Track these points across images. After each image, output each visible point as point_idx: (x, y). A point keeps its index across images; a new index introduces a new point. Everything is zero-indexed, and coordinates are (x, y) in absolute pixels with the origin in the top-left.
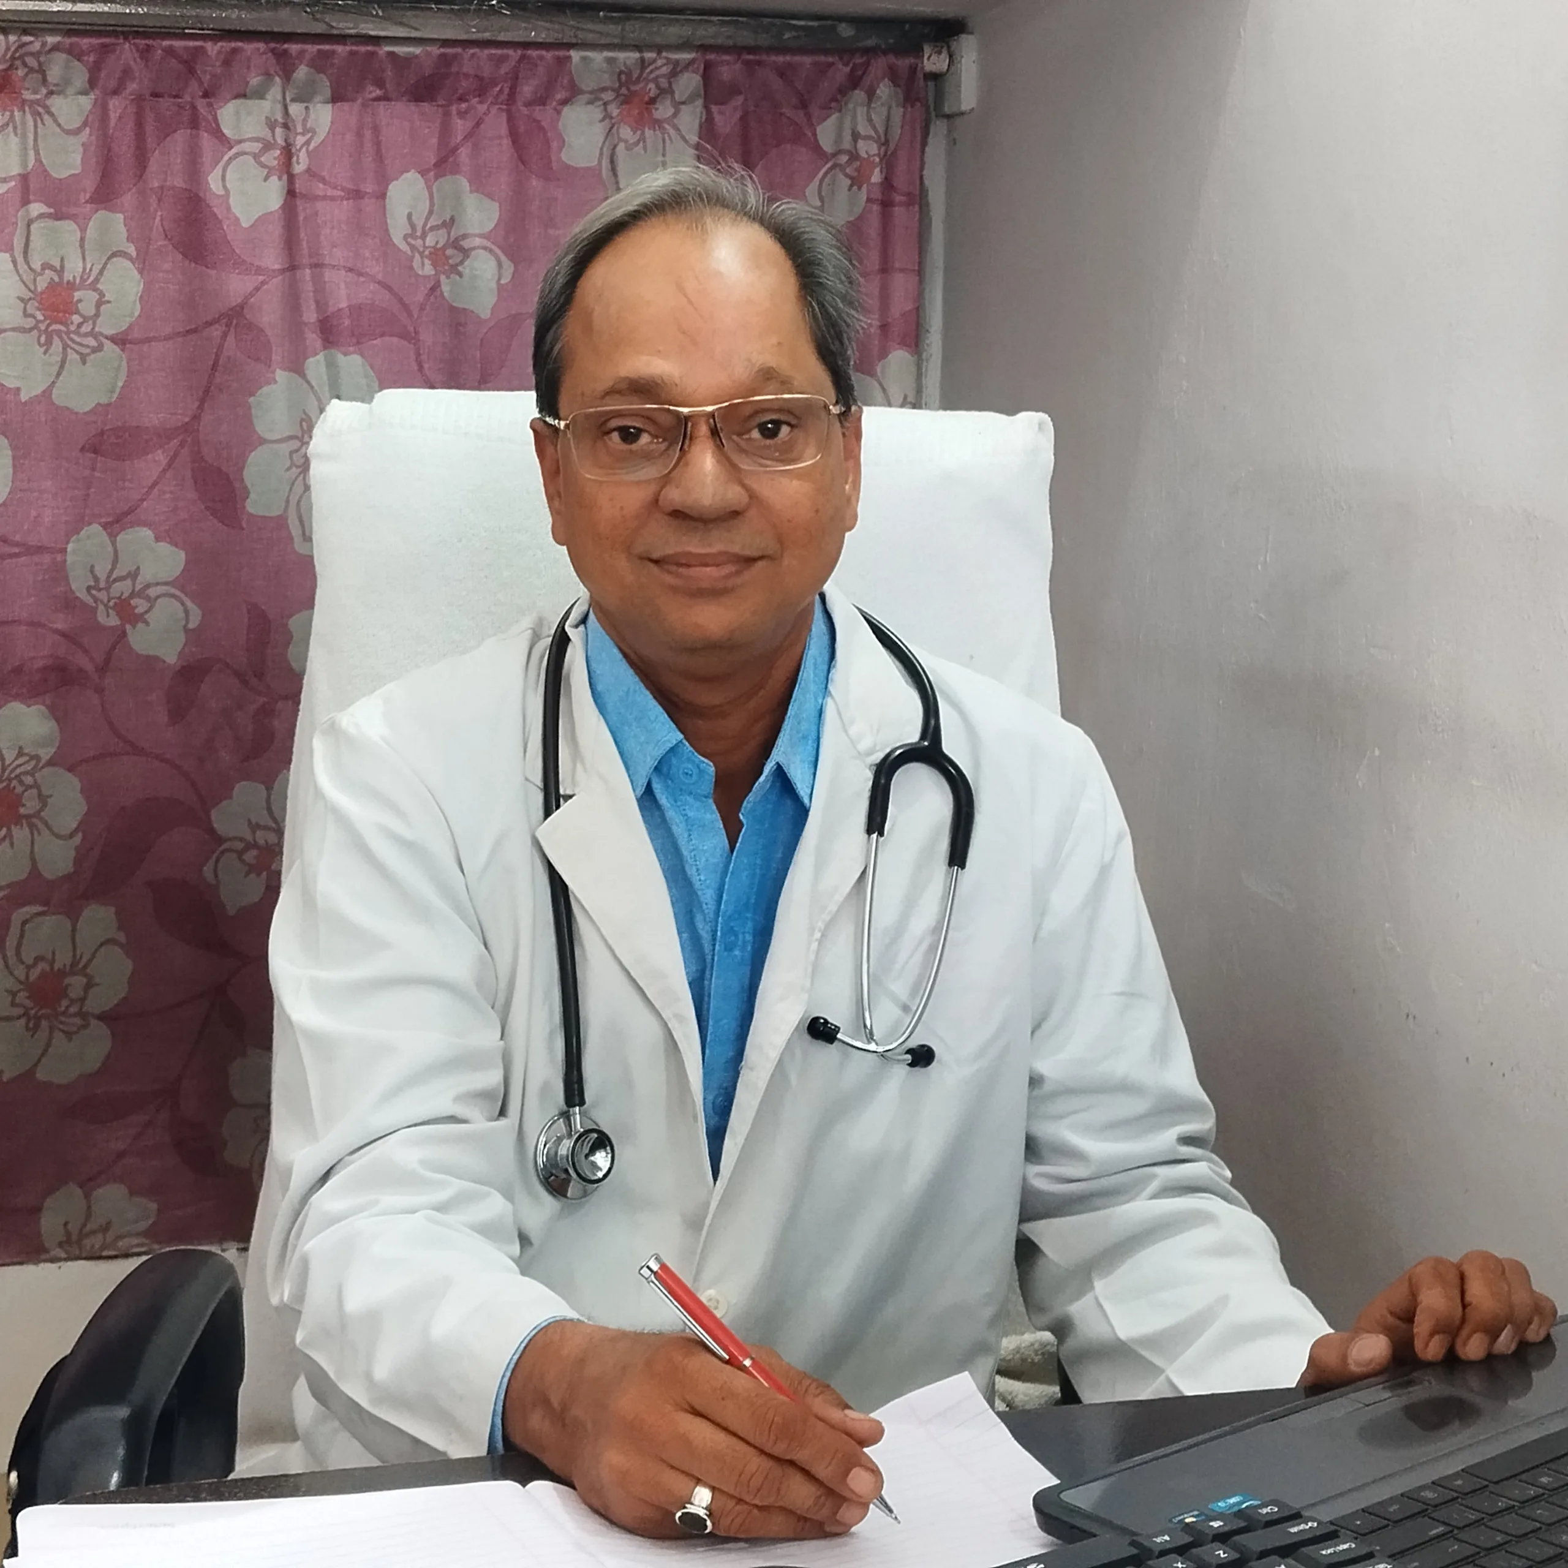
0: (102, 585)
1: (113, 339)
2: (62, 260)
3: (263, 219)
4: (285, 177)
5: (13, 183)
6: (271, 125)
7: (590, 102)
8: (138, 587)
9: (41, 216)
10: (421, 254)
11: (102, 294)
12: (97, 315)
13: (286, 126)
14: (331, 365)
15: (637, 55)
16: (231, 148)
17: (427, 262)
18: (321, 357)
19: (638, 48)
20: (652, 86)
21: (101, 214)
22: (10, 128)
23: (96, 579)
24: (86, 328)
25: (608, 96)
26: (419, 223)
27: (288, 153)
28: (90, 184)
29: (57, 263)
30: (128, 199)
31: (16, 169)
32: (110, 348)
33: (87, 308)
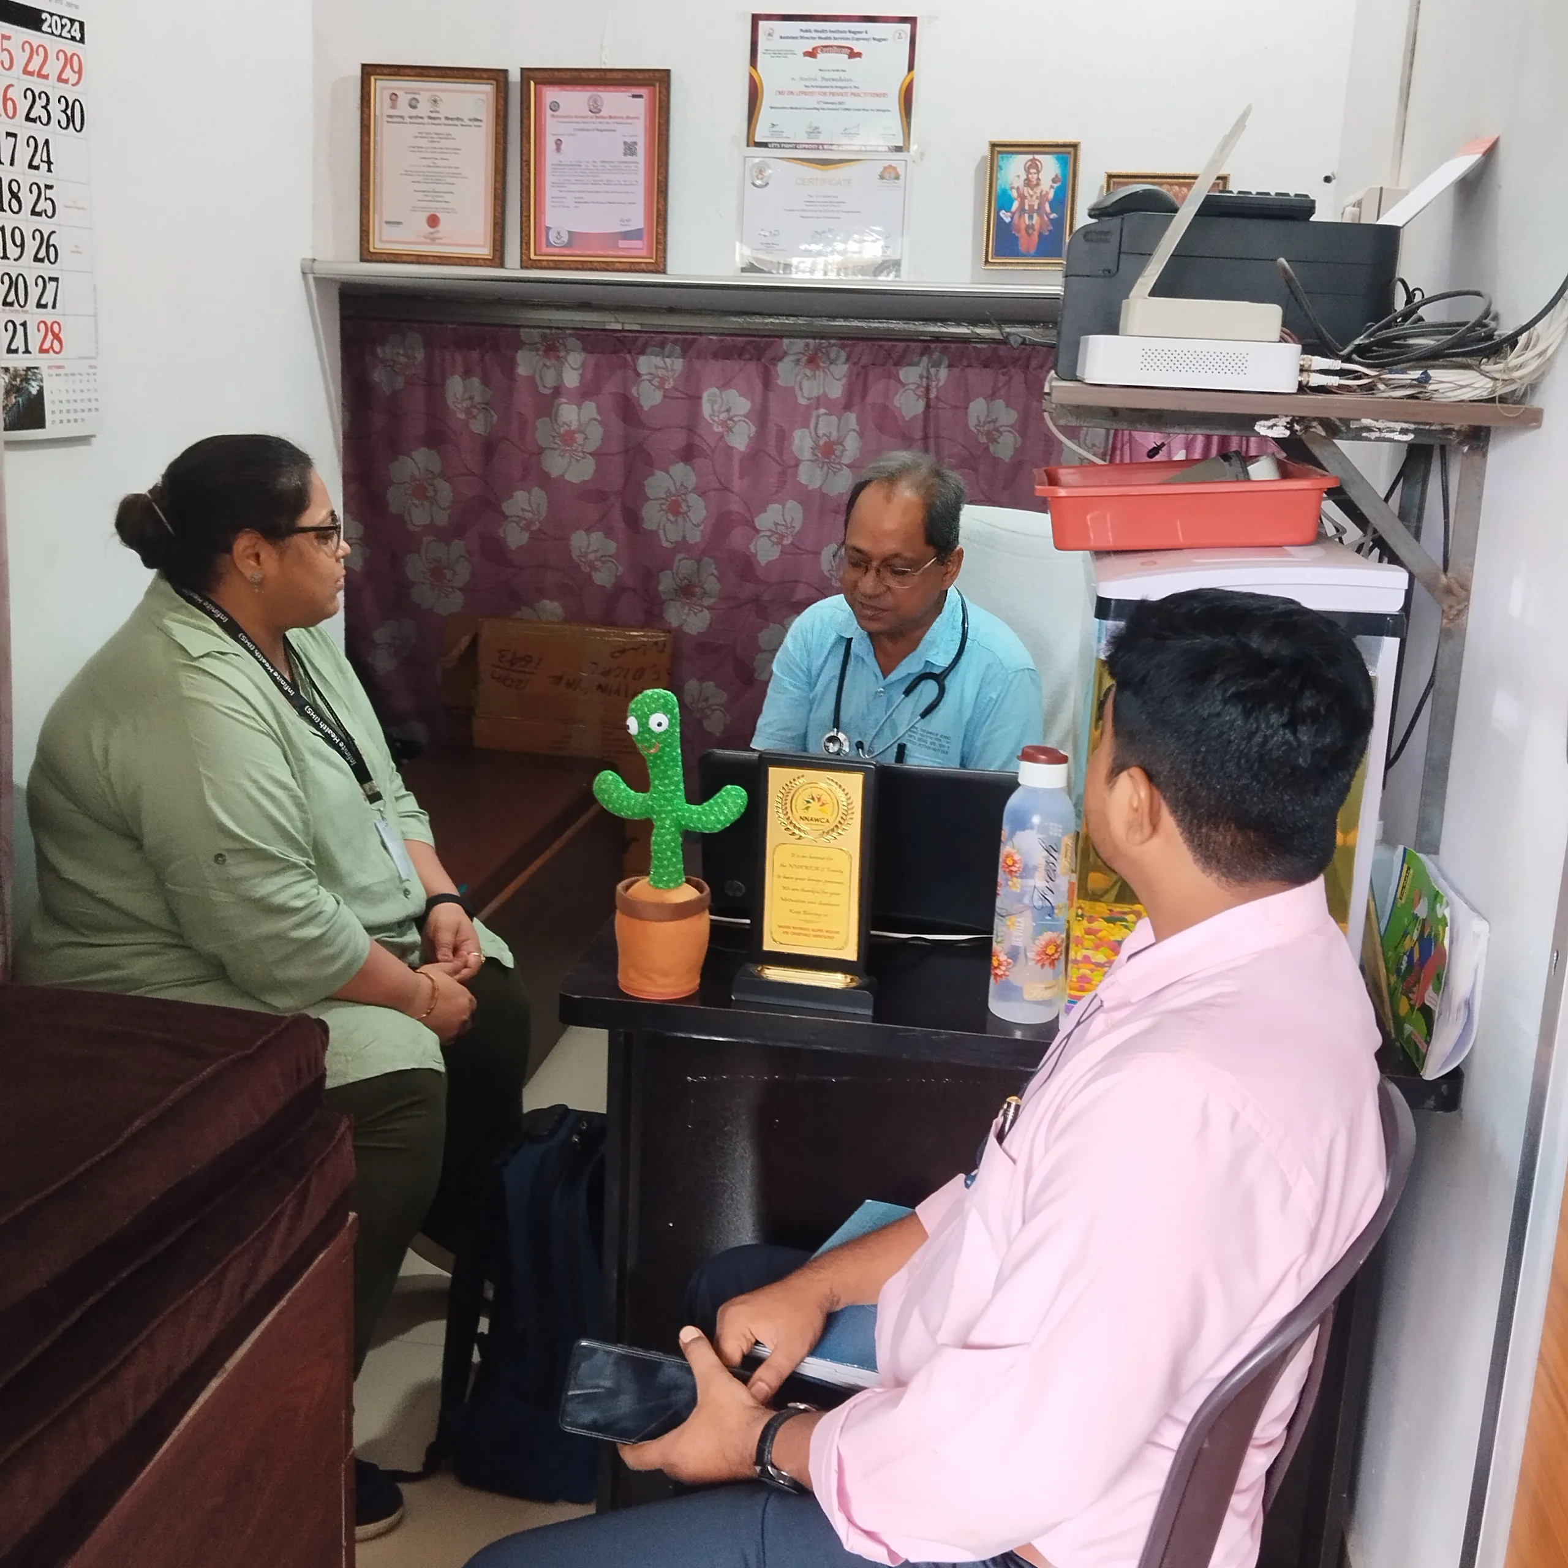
1: (847, 466)
2: (830, 432)
3: (915, 417)
4: (926, 399)
5: (813, 401)
6: (921, 377)
9: (823, 414)
10: (982, 433)
11: (844, 447)
12: (842, 456)
13: (927, 378)
16: (904, 386)
17: (984, 437)
21: (847, 414)
22: (813, 379)
24: (837, 461)
26: (982, 420)
27: (928, 389)
28: (843, 401)
29: (828, 434)
30: (856, 408)
31: (815, 394)
32: (846, 470)
33: (838, 453)
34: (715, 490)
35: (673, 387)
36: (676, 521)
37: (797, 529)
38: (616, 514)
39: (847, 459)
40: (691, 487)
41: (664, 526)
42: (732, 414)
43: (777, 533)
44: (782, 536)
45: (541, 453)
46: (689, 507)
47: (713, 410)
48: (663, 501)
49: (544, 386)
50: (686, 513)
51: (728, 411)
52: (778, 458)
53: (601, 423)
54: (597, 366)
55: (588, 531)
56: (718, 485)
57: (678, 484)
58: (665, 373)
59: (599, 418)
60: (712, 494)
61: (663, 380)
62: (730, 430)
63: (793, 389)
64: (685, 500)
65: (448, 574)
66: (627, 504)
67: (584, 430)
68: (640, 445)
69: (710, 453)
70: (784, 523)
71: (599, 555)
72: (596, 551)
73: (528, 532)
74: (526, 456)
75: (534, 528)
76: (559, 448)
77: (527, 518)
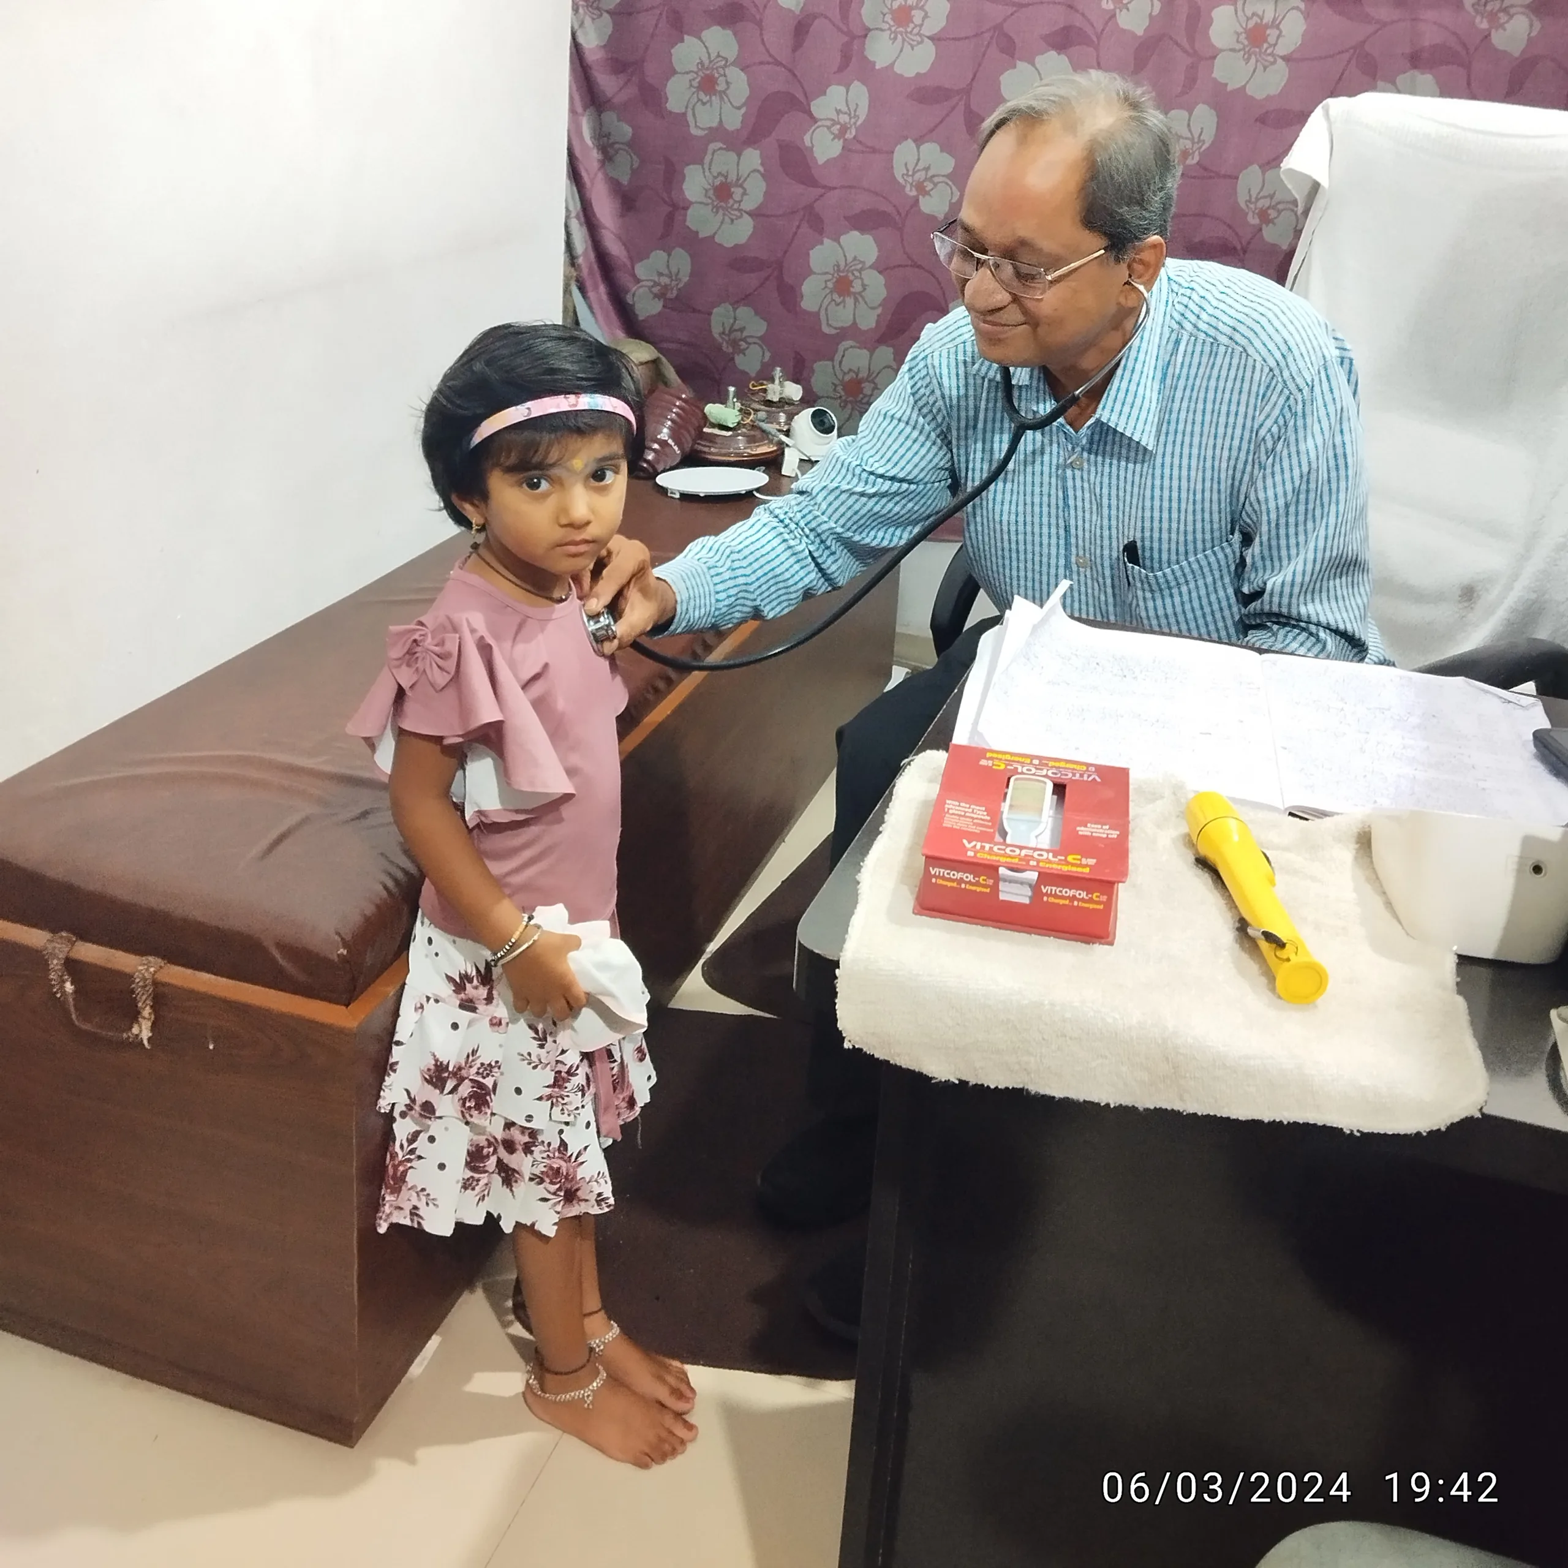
0: (1253, 200)
1: (1284, 58)
2: (1264, 11)
8: (1273, 203)
10: (1482, 15)
11: (1281, 32)
12: (1276, 44)
14: (1413, 80)
17: (1485, 20)
18: (1407, 75)
23: (1250, 196)
24: (1269, 51)
29: (1260, 13)
32: (1281, 63)
33: (1272, 40)
38: (958, 118)
39: (1282, 49)
45: (866, 36)
52: (1187, 47)
55: (919, 141)
65: (737, 192)
66: (974, 107)
67: (923, 6)
68: (998, 28)
69: (1095, 39)
70: (1189, 135)
71: (930, 174)
72: (927, 169)
73: (842, 140)
74: (846, 39)
75: (850, 135)
76: (889, 29)
77: (842, 121)
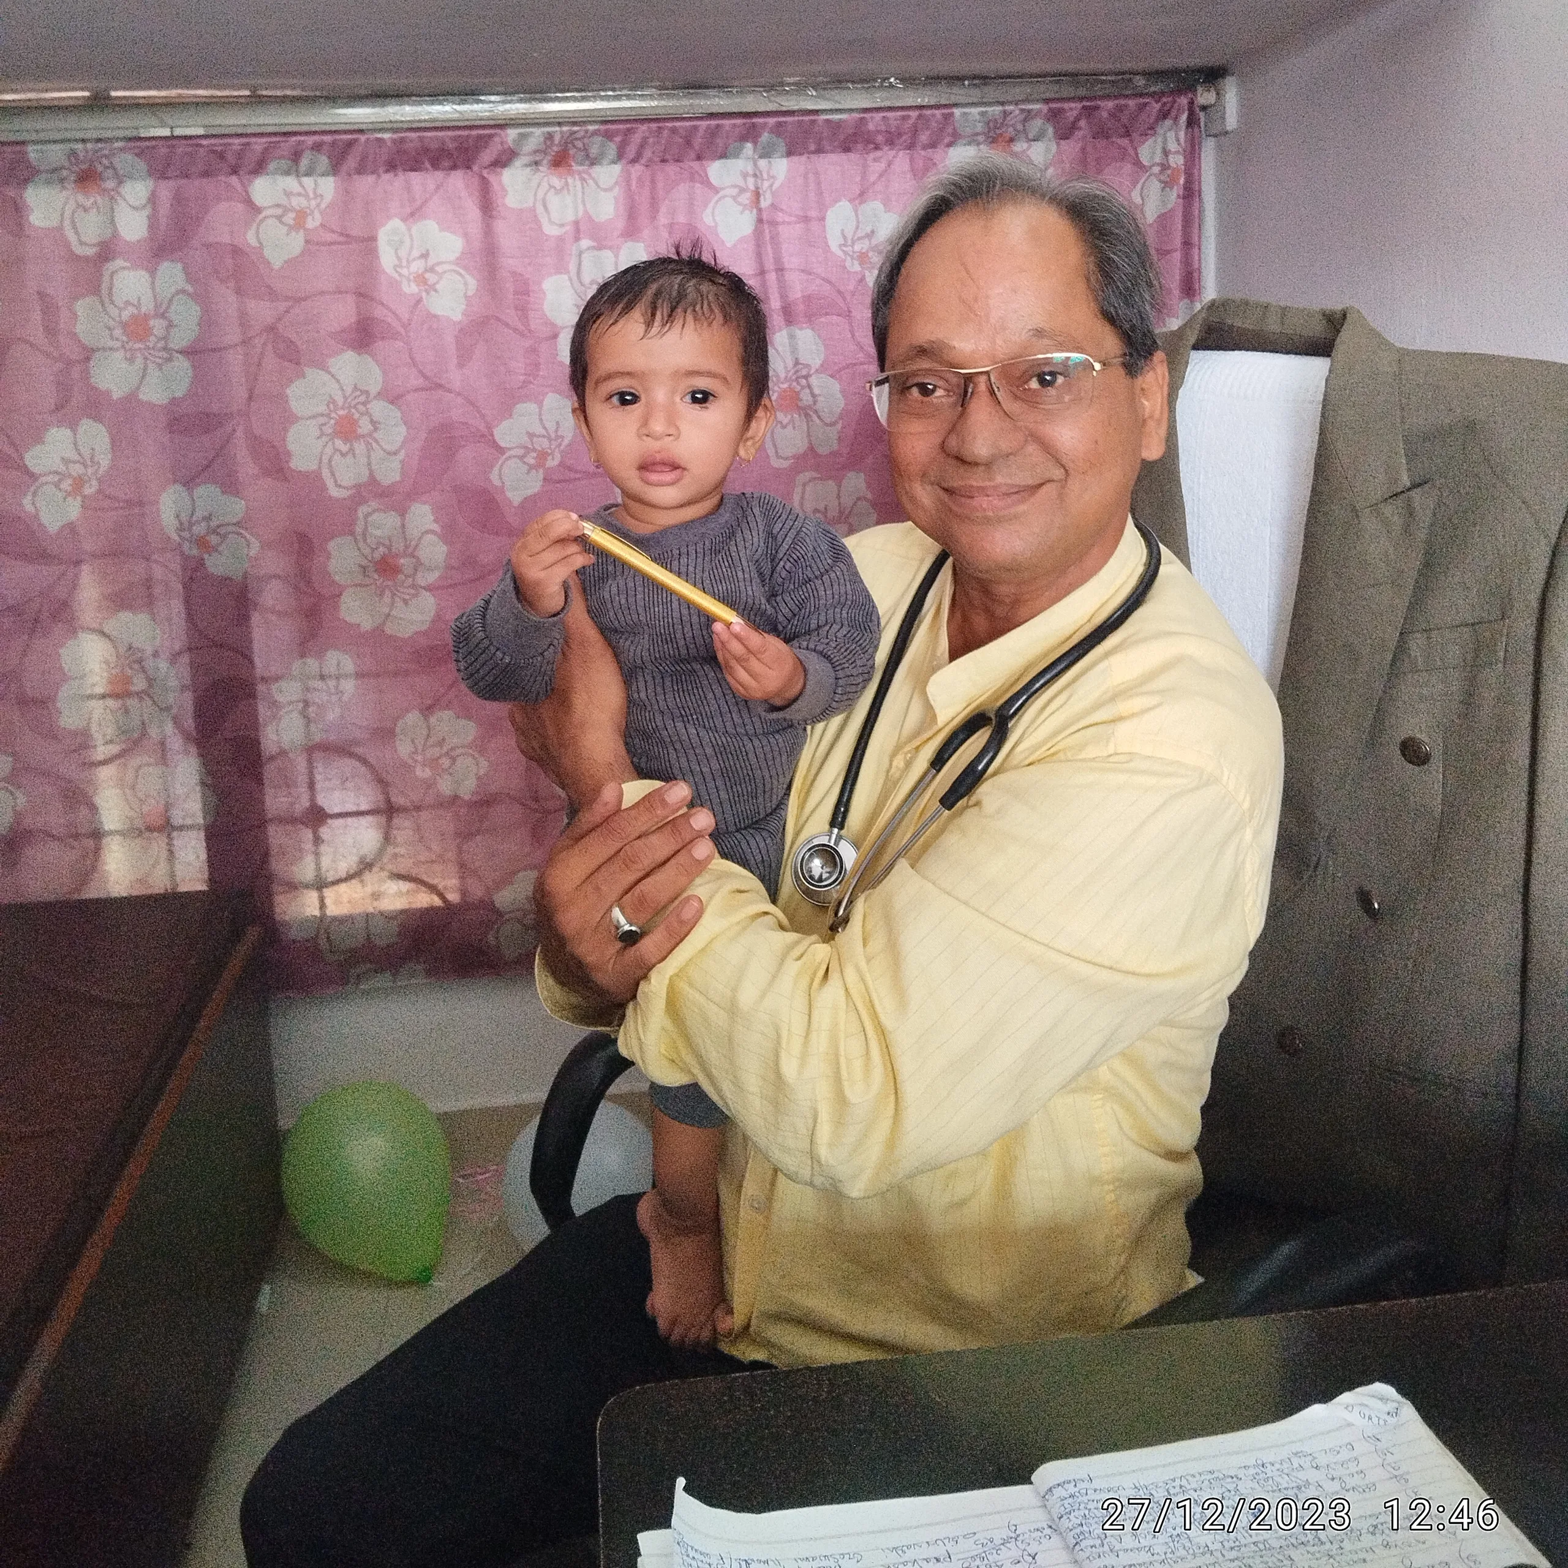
3: (742, 240)
4: (755, 211)
5: (568, 228)
6: (745, 176)
7: (969, 144)
9: (588, 249)
10: (852, 258)
13: (755, 175)
14: (792, 337)
15: (1000, 108)
16: (718, 192)
17: (856, 263)
18: (784, 332)
19: (1002, 104)
20: (1011, 129)
21: (630, 244)
22: (566, 191)
25: (981, 138)
26: (849, 236)
27: (757, 194)
28: (621, 224)
31: (570, 217)
34: (416, 390)
35: (321, 224)
36: (352, 450)
37: (566, 442)
38: (240, 451)
40: (374, 389)
41: (330, 461)
42: (431, 261)
43: (534, 450)
44: (543, 456)
45: (88, 359)
46: (372, 422)
47: (399, 259)
48: (322, 420)
49: (81, 243)
50: (370, 435)
51: (425, 256)
52: (521, 327)
53: (195, 297)
54: (179, 199)
55: (190, 484)
56: (420, 382)
57: (349, 390)
58: (304, 202)
59: (189, 288)
60: (409, 397)
61: (301, 216)
62: (431, 288)
63: (533, 210)
64: (367, 413)
66: (258, 432)
67: (166, 311)
68: (271, 329)
69: (402, 331)
70: (544, 432)
71: (213, 524)
72: (208, 518)
73: (79, 498)
74: (59, 365)
75: (90, 490)
76: (123, 346)
77: (74, 474)
